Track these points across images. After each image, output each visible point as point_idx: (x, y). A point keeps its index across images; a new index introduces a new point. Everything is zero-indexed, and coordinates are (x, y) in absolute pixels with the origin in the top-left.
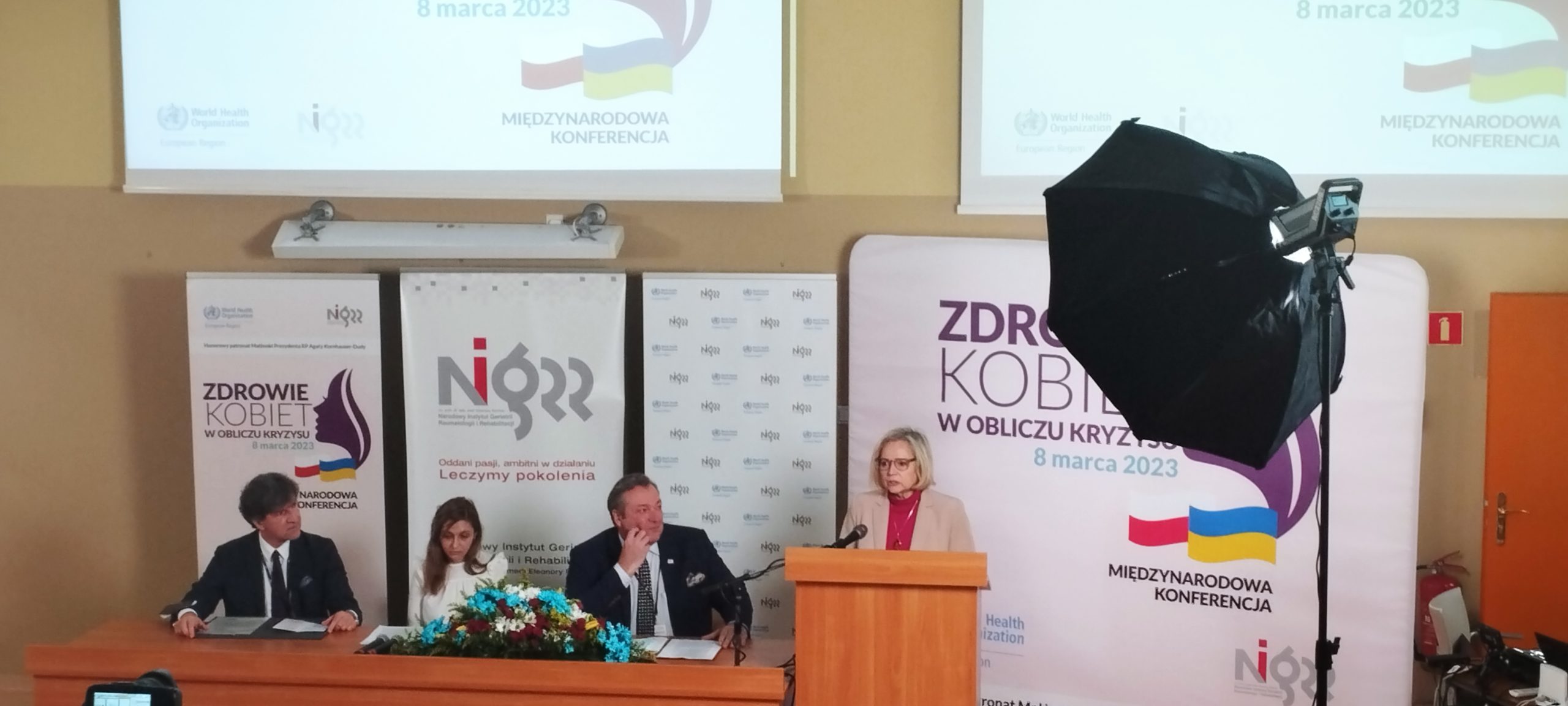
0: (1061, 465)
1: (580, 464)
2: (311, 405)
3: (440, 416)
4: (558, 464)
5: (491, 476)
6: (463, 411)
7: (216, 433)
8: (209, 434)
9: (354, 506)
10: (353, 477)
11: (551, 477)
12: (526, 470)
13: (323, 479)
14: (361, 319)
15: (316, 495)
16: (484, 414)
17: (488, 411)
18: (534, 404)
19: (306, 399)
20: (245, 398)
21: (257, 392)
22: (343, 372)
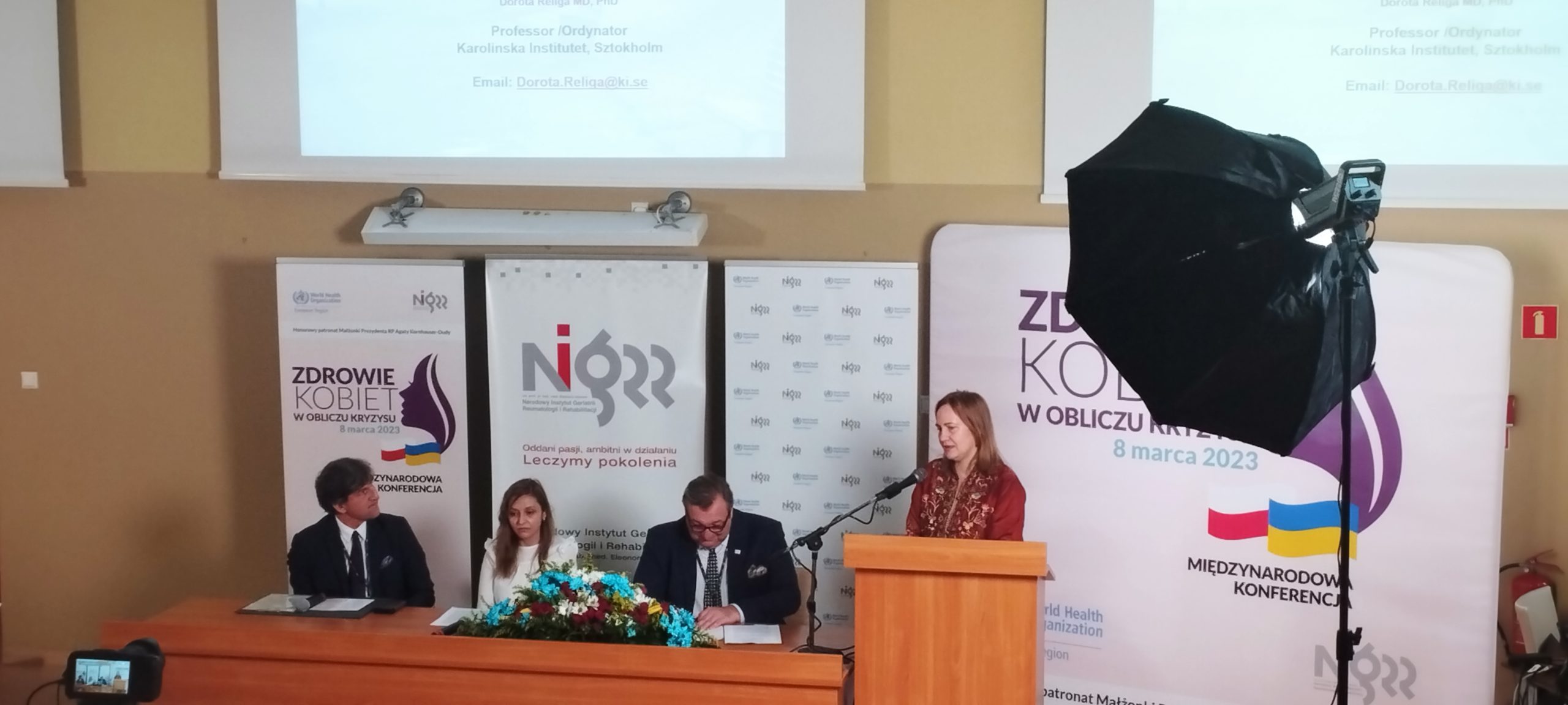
0: (1141, 457)
2: (397, 389)
3: (524, 401)
4: (640, 451)
5: (574, 462)
6: (547, 396)
7: (305, 417)
8: (299, 417)
9: (439, 489)
10: (439, 461)
11: (633, 464)
12: (608, 456)
13: (408, 463)
14: (447, 305)
15: (402, 478)
16: (568, 400)
17: (571, 397)
18: (617, 391)
19: (392, 384)
20: (333, 382)
21: (345, 376)
22: (429, 357)
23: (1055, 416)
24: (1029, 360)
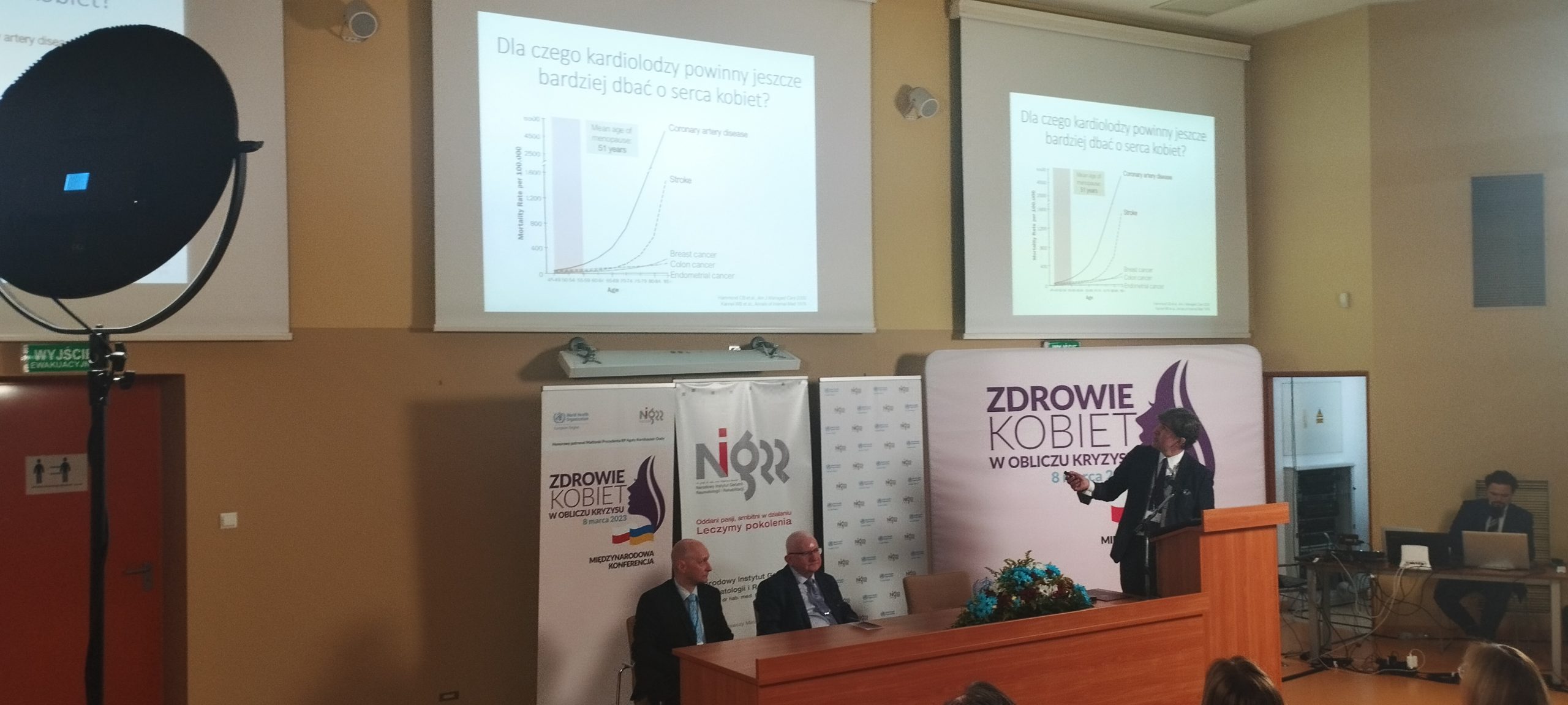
1: (782, 514)
3: (697, 488)
4: (771, 515)
5: (730, 528)
6: (712, 482)
7: (557, 515)
8: (553, 516)
9: (651, 561)
10: (652, 539)
11: (768, 524)
12: (752, 521)
13: (631, 543)
14: (663, 418)
15: (627, 556)
16: (726, 483)
17: (729, 481)
18: (757, 474)
20: (580, 485)
21: (589, 479)
22: (649, 458)
23: (1014, 462)
24: (995, 430)
